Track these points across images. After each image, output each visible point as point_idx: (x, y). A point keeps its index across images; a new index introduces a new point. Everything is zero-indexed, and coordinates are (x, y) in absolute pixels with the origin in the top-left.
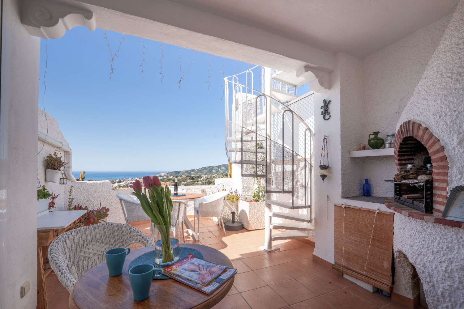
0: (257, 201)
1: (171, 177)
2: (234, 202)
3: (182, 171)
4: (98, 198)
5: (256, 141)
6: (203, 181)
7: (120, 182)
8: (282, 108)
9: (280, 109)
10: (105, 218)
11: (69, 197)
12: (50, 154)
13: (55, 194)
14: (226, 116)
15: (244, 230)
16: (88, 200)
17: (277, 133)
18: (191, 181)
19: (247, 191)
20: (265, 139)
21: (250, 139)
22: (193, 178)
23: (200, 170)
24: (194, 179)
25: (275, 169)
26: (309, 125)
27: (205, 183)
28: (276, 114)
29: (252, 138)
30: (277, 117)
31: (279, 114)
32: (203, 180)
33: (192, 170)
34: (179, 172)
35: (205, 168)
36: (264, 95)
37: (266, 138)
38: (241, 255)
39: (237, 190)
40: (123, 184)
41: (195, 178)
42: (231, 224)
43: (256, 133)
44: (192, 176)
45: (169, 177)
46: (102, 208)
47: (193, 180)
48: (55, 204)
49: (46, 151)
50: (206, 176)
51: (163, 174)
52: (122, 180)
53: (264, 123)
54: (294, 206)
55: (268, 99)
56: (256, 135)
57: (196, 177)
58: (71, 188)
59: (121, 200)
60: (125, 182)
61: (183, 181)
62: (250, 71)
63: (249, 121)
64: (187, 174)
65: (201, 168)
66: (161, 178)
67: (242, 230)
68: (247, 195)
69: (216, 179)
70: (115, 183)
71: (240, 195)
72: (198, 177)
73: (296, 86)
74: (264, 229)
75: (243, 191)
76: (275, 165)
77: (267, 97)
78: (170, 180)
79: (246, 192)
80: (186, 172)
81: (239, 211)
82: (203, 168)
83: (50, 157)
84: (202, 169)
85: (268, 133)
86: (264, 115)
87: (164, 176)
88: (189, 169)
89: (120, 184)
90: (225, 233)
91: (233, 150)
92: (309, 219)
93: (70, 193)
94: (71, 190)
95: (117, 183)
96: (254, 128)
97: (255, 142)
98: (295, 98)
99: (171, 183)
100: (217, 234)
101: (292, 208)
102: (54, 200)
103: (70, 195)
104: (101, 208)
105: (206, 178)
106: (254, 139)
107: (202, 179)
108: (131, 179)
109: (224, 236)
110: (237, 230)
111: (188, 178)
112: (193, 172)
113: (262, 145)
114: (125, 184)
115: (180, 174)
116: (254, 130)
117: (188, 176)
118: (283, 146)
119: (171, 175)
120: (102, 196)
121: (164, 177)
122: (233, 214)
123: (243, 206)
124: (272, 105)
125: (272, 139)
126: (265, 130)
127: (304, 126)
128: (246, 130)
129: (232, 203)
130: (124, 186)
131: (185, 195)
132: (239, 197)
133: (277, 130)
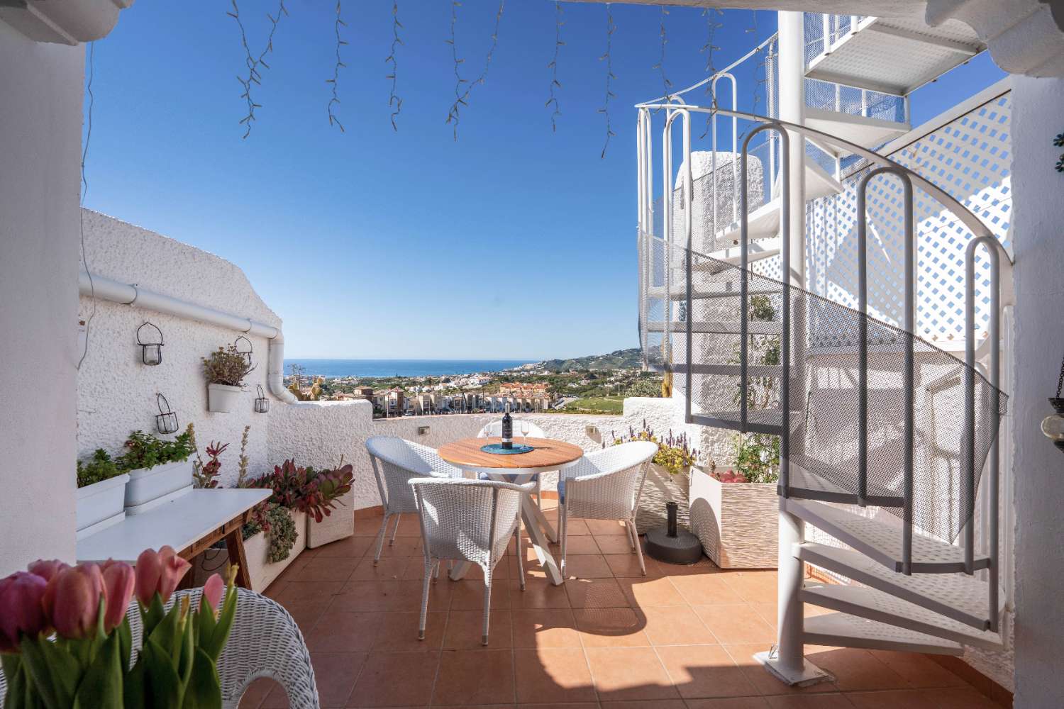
0: (749, 478)
1: (546, 373)
2: (676, 472)
3: (569, 360)
4: (341, 440)
5: (744, 293)
6: (616, 384)
7: (447, 381)
8: (843, 176)
9: (838, 180)
10: (342, 495)
11: (241, 453)
12: (221, 348)
13: (219, 443)
14: (639, 220)
15: (707, 564)
16: (320, 445)
17: (822, 264)
18: (589, 381)
19: (718, 441)
20: (781, 287)
21: (723, 289)
22: (592, 376)
23: (608, 358)
24: (595, 378)
25: (815, 380)
26: (987, 222)
27: (621, 386)
28: (820, 201)
29: (729, 285)
30: (825, 211)
31: (833, 200)
32: (617, 381)
33: (590, 359)
34: (563, 362)
35: (620, 353)
36: (778, 125)
37: (787, 286)
38: (690, 670)
39: (685, 434)
40: (452, 384)
41: (597, 376)
42: (662, 541)
43: (744, 271)
44: (591, 370)
45: (542, 373)
46: (346, 466)
47: (594, 380)
48: (220, 465)
49: (210, 342)
50: (624, 371)
51: (529, 367)
52: (451, 378)
53: (774, 233)
54: (914, 560)
55: (793, 135)
56: (744, 278)
57: (599, 374)
58: (246, 431)
59: (373, 456)
60: (457, 381)
61: (570, 382)
62: (726, 75)
63: (722, 232)
64: (580, 367)
65: (610, 352)
66: (526, 373)
67: (700, 564)
68: (717, 451)
69: (626, 400)
70: (439, 382)
71: (694, 452)
72: (604, 374)
73: (902, 91)
74: (776, 570)
75: (706, 440)
76: (816, 366)
77: (789, 132)
78: (542, 379)
79: (713, 442)
80: (578, 361)
81: (693, 498)
82: (615, 352)
83: (219, 355)
84: (612, 354)
85: (794, 265)
86: (777, 203)
87: (531, 369)
88: (585, 355)
89: (448, 385)
90: (644, 570)
91: (661, 328)
92: (986, 617)
93: (244, 445)
94: (245, 436)
95: (443, 382)
96: (736, 252)
97: (739, 298)
98: (903, 134)
99: (546, 385)
100: (622, 564)
101: (904, 567)
102: (217, 457)
103: (243, 449)
104: (342, 467)
105: (623, 375)
106: (737, 288)
107: (612, 379)
108: (467, 375)
109: (643, 578)
110: (683, 563)
111: (583, 376)
112: (593, 362)
113: (767, 304)
114: (455, 386)
115: (565, 366)
116: (735, 259)
117: (582, 371)
118: (863, 315)
119: (545, 369)
120: (351, 435)
121: (531, 372)
122: (672, 508)
123: (705, 488)
124: (807, 169)
125: (808, 287)
126: (781, 255)
127: (960, 224)
128: (707, 260)
129: (669, 475)
130: (455, 389)
131: (531, 449)
132: (691, 458)
133: (822, 252)
